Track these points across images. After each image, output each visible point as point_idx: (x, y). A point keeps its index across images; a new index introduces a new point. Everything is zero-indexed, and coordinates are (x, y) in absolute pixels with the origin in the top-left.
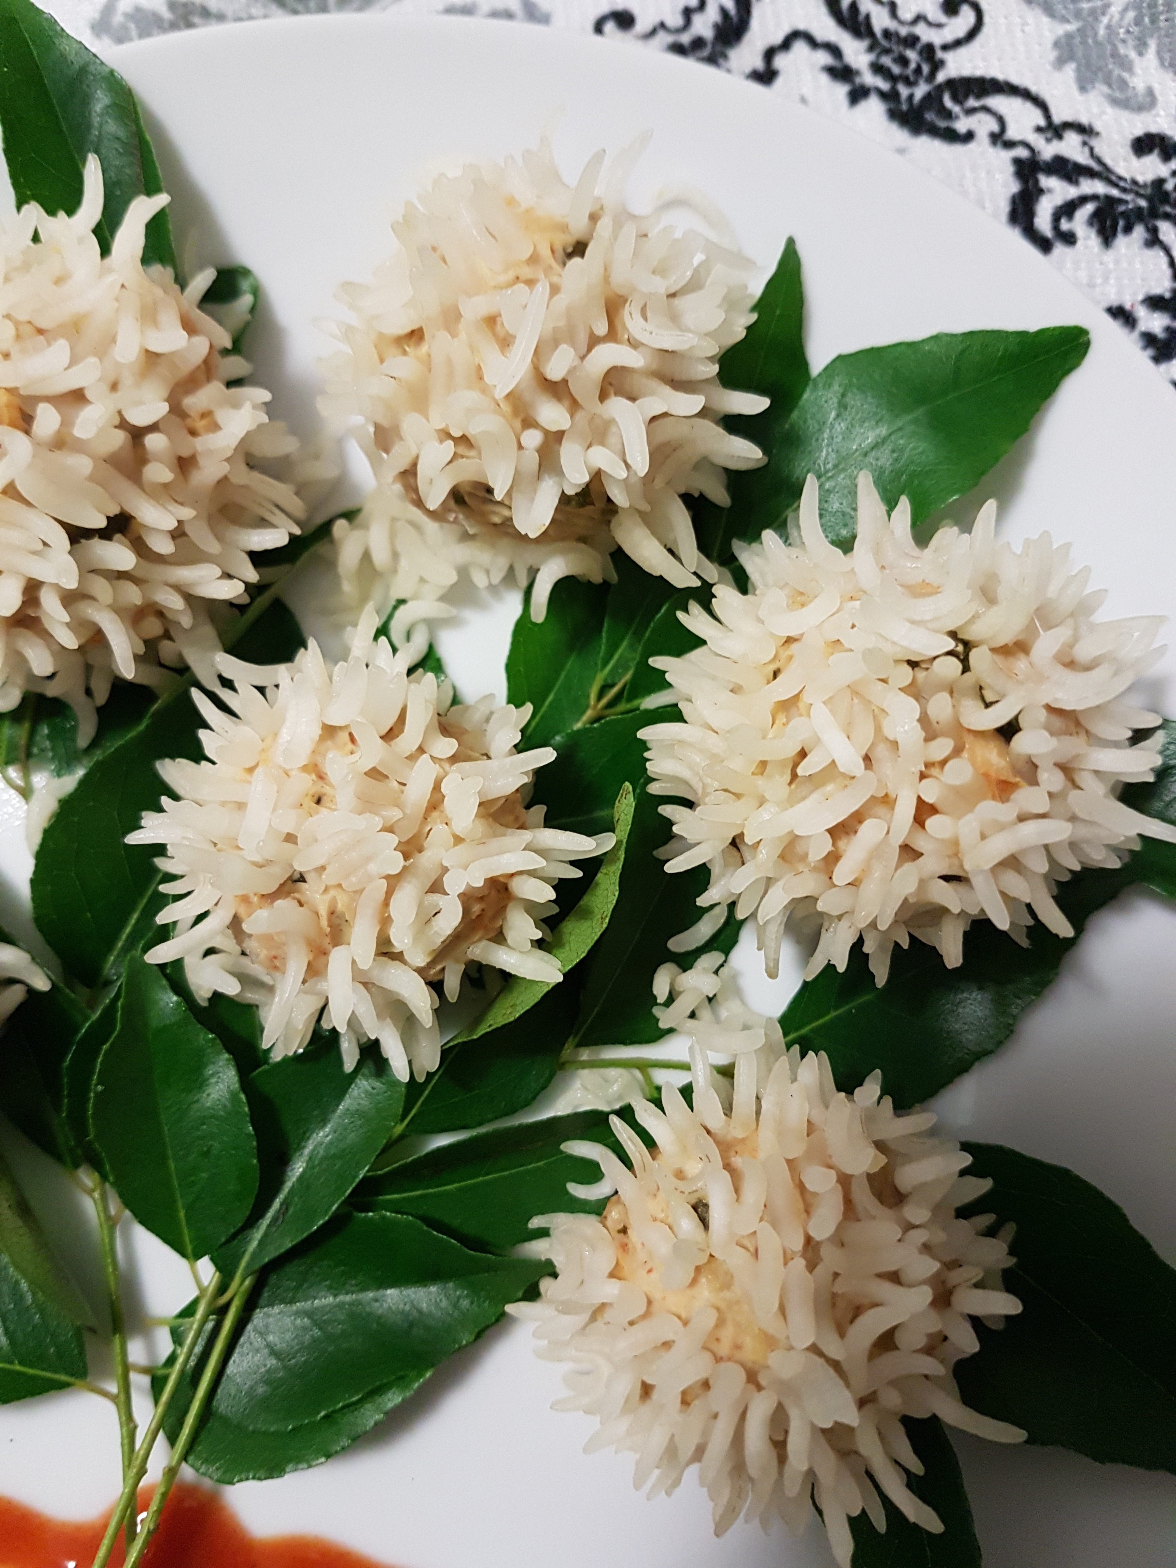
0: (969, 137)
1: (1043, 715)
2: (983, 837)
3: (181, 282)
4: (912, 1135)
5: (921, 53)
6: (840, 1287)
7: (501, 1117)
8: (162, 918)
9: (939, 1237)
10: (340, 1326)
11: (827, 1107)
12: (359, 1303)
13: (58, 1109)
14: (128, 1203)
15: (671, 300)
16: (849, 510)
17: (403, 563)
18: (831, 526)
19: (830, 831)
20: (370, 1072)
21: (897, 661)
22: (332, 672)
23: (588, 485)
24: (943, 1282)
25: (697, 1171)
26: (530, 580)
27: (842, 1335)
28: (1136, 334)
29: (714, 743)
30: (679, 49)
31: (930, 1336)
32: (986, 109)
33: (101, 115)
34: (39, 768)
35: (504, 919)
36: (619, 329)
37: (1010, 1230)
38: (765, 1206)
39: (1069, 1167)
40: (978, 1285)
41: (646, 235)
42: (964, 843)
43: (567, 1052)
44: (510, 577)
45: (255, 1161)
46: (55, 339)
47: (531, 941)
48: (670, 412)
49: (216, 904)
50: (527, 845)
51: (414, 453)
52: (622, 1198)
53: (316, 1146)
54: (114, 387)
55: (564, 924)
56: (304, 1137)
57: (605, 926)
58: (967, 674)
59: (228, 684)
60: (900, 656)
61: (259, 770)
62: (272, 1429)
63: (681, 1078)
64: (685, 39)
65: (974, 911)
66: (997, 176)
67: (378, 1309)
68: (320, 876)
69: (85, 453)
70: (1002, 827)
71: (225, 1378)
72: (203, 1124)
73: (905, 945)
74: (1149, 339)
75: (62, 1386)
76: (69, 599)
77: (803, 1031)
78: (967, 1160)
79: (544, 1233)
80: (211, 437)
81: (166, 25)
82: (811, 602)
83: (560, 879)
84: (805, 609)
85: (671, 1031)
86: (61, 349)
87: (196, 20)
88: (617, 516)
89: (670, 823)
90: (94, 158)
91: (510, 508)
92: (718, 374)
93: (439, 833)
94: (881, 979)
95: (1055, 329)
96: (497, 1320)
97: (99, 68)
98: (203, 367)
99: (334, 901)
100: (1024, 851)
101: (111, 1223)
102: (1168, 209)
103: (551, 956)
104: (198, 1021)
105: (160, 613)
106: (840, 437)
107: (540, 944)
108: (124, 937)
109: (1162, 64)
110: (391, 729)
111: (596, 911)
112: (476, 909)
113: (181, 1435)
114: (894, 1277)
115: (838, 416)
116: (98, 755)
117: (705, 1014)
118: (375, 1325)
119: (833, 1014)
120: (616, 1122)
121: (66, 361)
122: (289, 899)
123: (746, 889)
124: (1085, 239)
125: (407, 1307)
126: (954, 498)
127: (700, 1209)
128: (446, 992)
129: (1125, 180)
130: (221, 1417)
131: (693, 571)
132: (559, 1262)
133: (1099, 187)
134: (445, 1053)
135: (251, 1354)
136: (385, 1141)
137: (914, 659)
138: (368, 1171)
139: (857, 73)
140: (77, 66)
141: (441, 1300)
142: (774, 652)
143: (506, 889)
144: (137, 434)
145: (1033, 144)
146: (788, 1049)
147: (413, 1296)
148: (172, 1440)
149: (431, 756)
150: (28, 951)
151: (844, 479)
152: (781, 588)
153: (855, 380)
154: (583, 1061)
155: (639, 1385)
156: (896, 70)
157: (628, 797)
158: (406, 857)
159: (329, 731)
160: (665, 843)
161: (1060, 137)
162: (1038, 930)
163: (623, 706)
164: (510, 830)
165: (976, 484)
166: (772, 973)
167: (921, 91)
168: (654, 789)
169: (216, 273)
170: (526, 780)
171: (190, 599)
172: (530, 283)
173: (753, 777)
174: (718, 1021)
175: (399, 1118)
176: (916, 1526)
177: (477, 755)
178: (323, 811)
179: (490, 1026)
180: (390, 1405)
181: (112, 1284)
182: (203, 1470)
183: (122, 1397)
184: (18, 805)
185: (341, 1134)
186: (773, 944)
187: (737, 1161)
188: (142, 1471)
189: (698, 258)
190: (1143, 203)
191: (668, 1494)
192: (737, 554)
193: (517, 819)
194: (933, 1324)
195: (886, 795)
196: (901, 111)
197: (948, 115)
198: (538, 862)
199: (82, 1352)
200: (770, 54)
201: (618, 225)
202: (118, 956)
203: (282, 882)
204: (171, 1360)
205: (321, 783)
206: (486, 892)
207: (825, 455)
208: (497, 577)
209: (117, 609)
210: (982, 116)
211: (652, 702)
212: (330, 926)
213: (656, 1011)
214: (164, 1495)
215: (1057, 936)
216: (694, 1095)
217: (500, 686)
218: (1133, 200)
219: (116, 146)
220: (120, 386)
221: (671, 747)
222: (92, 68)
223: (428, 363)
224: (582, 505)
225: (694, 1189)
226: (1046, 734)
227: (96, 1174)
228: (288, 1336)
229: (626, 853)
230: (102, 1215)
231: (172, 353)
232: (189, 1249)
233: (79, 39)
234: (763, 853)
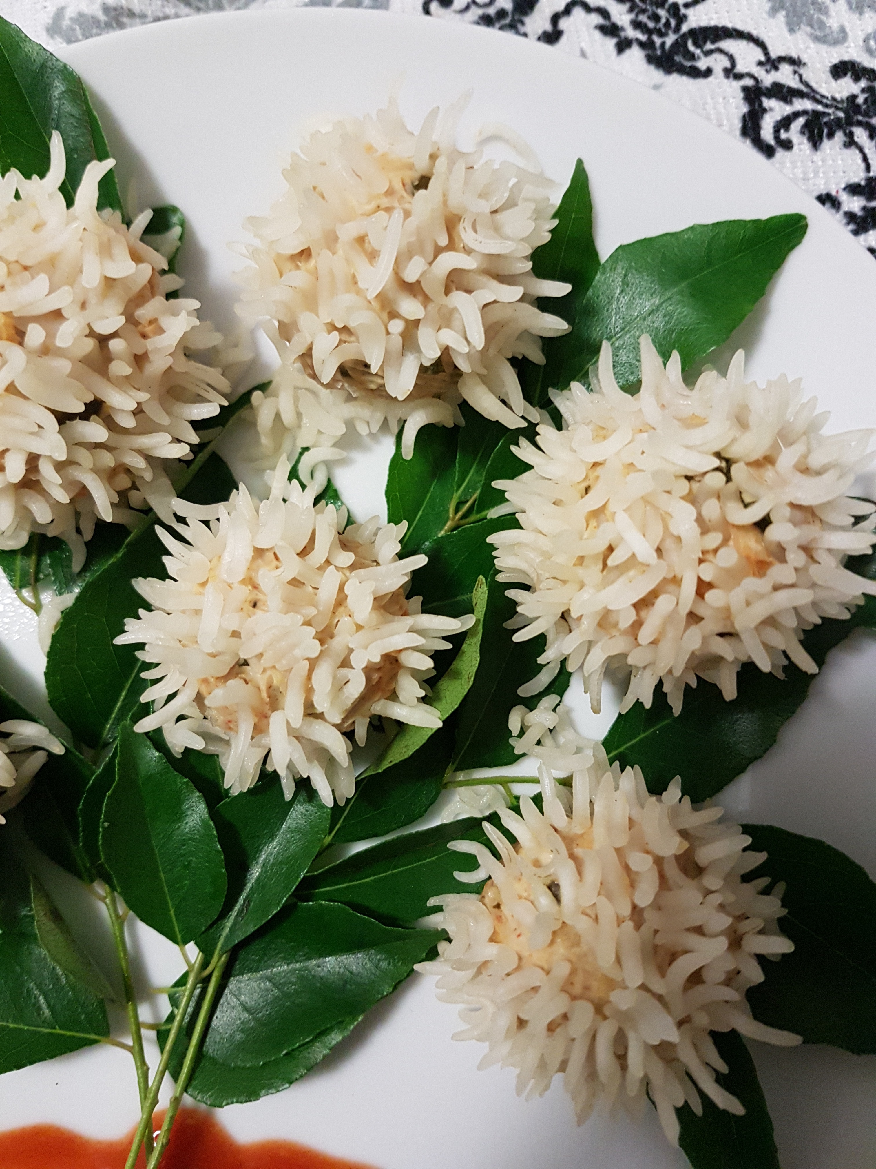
0: (708, 72)
1: (788, 511)
2: (748, 604)
3: (128, 222)
4: (707, 824)
5: (668, 11)
6: (659, 940)
7: (402, 826)
8: (144, 698)
9: (731, 898)
10: (293, 987)
11: (642, 807)
12: (306, 968)
13: (76, 842)
14: (131, 905)
15: (494, 215)
16: (634, 361)
17: (305, 420)
18: (622, 374)
19: (635, 606)
20: (304, 799)
21: (677, 477)
22: (259, 507)
23: (439, 357)
24: (735, 931)
25: (550, 860)
26: (400, 428)
27: (663, 974)
28: (840, 216)
29: (544, 543)
30: (487, 21)
31: (728, 973)
32: (721, 51)
33: (59, 99)
34: (46, 588)
35: (396, 682)
36: (456, 240)
37: (781, 887)
38: (601, 884)
39: (823, 839)
40: (761, 932)
41: (472, 168)
42: (733, 609)
43: (448, 775)
44: (385, 426)
45: (224, 870)
46: (38, 274)
47: (417, 698)
48: (498, 300)
49: (184, 685)
50: (411, 627)
51: (309, 342)
52: (495, 882)
53: (267, 856)
54: (83, 306)
55: (441, 682)
56: (258, 850)
57: (471, 683)
58: (730, 484)
59: (182, 520)
60: (679, 473)
61: (209, 585)
62: (248, 1065)
63: (533, 790)
64: (492, 11)
65: (744, 659)
66: (731, 101)
67: (322, 972)
68: (260, 660)
69: (66, 357)
70: (761, 596)
71: (211, 1029)
72: (184, 845)
73: (694, 684)
74: (851, 217)
75: (92, 1043)
76: (60, 467)
77: (621, 749)
78: (748, 840)
79: (439, 909)
80: (158, 338)
81: (103, 25)
82: (610, 435)
83: (436, 651)
84: (606, 441)
85: (524, 755)
86: (42, 281)
87: (125, 20)
88: (462, 379)
89: (514, 604)
90: (57, 135)
91: (383, 377)
92: (532, 269)
93: (345, 623)
94: (677, 709)
95: (781, 216)
96: (408, 975)
97: (54, 63)
98: (148, 286)
99: (271, 677)
100: (779, 613)
101: (120, 920)
102: (860, 118)
103: (433, 708)
104: (175, 770)
105: (128, 471)
106: (625, 307)
107: (424, 700)
108: (116, 710)
109: (851, 8)
110: (305, 547)
111: (464, 672)
112: (376, 677)
113: (182, 1073)
114: (699, 930)
115: (622, 291)
116: (88, 577)
117: (548, 741)
118: (318, 985)
119: (642, 736)
120: (487, 826)
121: (46, 291)
122: (237, 679)
123: (574, 651)
124: (799, 144)
125: (342, 970)
126: (713, 348)
127: (554, 888)
128: (357, 740)
129: (827, 98)
130: (211, 1058)
131: (521, 415)
132: (451, 931)
133: (807, 105)
134: (358, 783)
135: (229, 1011)
136: (318, 849)
137: (690, 474)
138: (307, 872)
139: (622, 29)
140: (38, 64)
141: (366, 963)
142: (585, 474)
143: (397, 661)
144: (103, 340)
145: (756, 75)
146: (611, 765)
147: (345, 961)
148: (175, 1077)
149: (336, 566)
150: (46, 726)
151: (629, 338)
152: (588, 424)
153: (633, 264)
154: (461, 781)
155: (516, 1018)
156: (651, 25)
157: (482, 586)
158: (322, 642)
159: (259, 552)
160: (511, 617)
161: (777, 69)
162: (791, 668)
163: (474, 517)
164: (397, 618)
165: (728, 338)
166: (596, 710)
167: (670, 39)
168: (501, 578)
169: (152, 213)
170: (406, 579)
171: (149, 459)
172: (388, 210)
173: (575, 567)
174: (558, 746)
175: (327, 832)
176: (725, 1111)
177: (369, 562)
178: (258, 612)
179: (391, 762)
180: (334, 1042)
181: (124, 964)
182: (199, 1098)
183: (137, 1048)
184: (31, 617)
185: (285, 846)
186: (596, 689)
187: (578, 851)
188: (155, 1102)
189: (513, 181)
190: (841, 115)
191: (541, 1095)
192: (552, 399)
193: (401, 608)
194: (730, 965)
195: (675, 577)
196: (656, 55)
197: (692, 57)
198: (420, 641)
199: (105, 1017)
200: (555, 19)
201: (451, 163)
202: (113, 724)
203: (231, 666)
204: (171, 1018)
205: (256, 592)
206: (382, 664)
207: (614, 322)
208: (375, 428)
209: (96, 471)
210: (716, 56)
211: (495, 513)
212: (269, 697)
213: (511, 741)
214: (172, 1118)
215: (806, 673)
216: (544, 804)
217: (382, 509)
218: (834, 113)
219: (71, 121)
220: (87, 306)
221: (512, 547)
222: (49, 64)
223: (315, 274)
224: (436, 372)
225: (549, 874)
226: (790, 526)
227: (107, 886)
228: (256, 996)
229: (483, 628)
230: (113, 915)
231: (126, 277)
232: (179, 937)
233: (39, 43)
234: (585, 624)
